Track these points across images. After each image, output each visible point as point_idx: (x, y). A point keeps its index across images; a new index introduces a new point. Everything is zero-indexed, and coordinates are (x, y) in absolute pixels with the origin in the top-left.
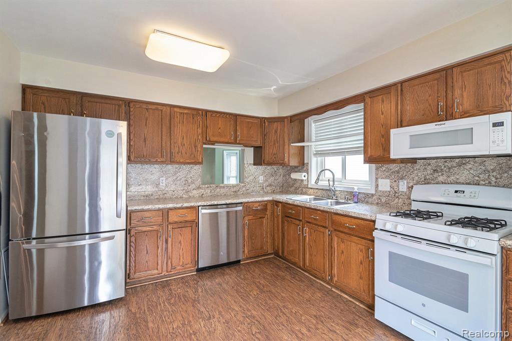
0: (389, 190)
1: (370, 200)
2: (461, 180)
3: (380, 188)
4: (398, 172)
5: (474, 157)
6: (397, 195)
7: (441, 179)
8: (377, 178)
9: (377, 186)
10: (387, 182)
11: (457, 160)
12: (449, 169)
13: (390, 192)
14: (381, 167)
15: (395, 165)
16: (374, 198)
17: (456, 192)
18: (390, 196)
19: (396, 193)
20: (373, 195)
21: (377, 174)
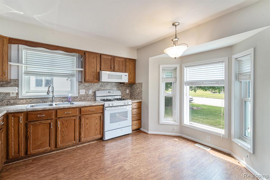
0: (85, 94)
1: (76, 100)
2: (107, 89)
3: (81, 94)
4: (88, 86)
5: (110, 82)
6: (88, 95)
7: (102, 89)
8: (79, 89)
9: (79, 93)
10: (84, 90)
11: (107, 83)
12: (105, 85)
13: (85, 95)
14: (81, 84)
15: (87, 84)
16: (78, 98)
17: (109, 92)
18: (85, 96)
19: (87, 95)
20: (77, 97)
21: (79, 88)
